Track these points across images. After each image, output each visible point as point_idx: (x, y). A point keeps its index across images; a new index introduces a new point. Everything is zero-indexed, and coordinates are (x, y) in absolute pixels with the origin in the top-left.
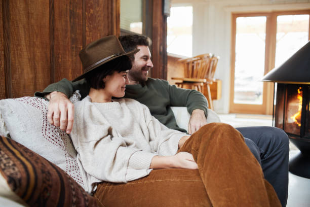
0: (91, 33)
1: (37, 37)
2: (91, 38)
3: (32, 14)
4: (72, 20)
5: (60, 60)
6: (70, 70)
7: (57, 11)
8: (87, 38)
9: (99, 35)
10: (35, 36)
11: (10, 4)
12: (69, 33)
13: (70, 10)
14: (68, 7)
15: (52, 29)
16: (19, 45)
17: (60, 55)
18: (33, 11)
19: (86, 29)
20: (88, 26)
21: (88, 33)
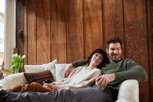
0: (131, 38)
3: (95, 38)
4: (116, 35)
7: (107, 33)
10: (96, 45)
11: (86, 37)
13: (115, 31)
14: (114, 30)
16: (89, 49)
18: (95, 37)
19: (127, 36)
20: (129, 35)
21: (129, 38)
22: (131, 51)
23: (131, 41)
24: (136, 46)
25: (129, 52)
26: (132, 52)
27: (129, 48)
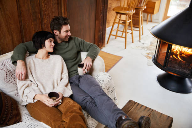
0: (45, 5)
1: (11, 19)
2: (46, 8)
3: (6, 9)
4: (32, 3)
5: (26, 26)
6: (33, 29)
8: (43, 9)
9: (51, 4)
12: (31, 10)
15: (20, 13)
17: (26, 24)
18: (6, 7)
19: (42, 4)
20: (43, 2)
21: (44, 6)
22: (46, 20)
23: (46, 9)
24: (50, 14)
25: (45, 22)
26: (47, 22)
27: (45, 17)
